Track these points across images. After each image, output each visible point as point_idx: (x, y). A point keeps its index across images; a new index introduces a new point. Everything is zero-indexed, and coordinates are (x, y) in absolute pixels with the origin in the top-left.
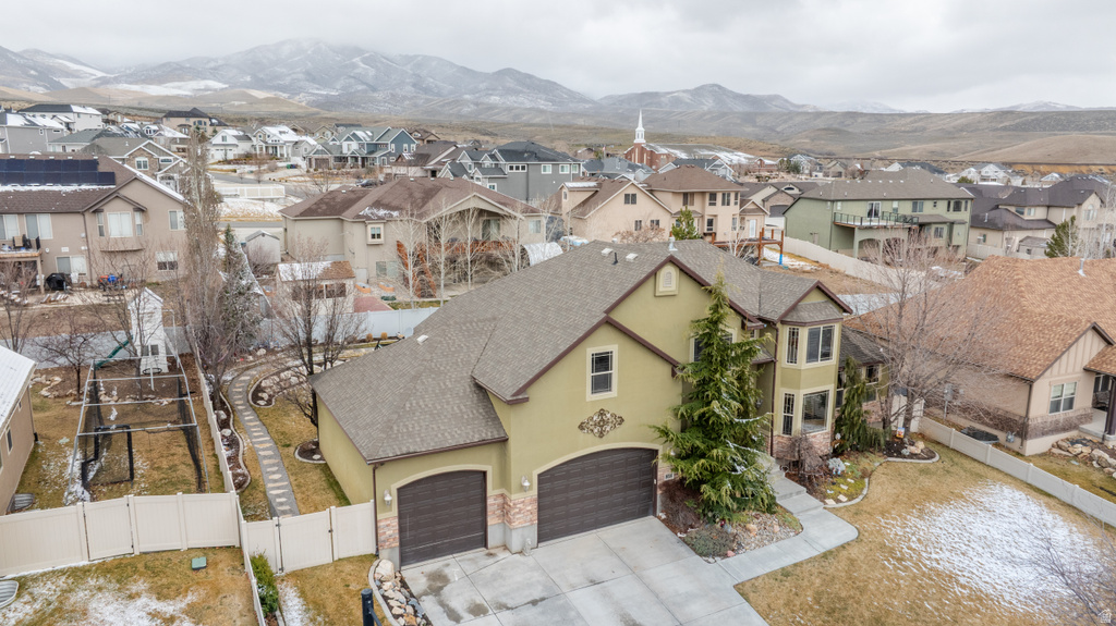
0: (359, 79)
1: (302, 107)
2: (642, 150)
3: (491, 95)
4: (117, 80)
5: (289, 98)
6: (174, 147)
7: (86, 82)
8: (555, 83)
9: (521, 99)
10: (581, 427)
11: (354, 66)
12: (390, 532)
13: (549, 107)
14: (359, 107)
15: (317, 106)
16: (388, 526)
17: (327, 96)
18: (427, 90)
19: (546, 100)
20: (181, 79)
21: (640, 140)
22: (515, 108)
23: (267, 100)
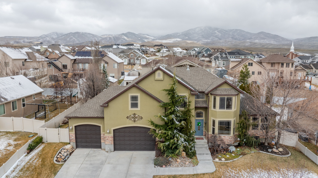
0: (216, 37)
1: (200, 45)
2: (293, 54)
3: (256, 40)
4: (156, 39)
5: (197, 42)
6: (152, 53)
7: (150, 40)
8: (278, 36)
9: (265, 41)
10: (127, 118)
11: (215, 33)
12: (73, 138)
13: (275, 43)
14: (215, 44)
15: (204, 45)
16: (72, 136)
17: (207, 42)
18: (236, 39)
19: (274, 41)
20: (170, 38)
21: (292, 50)
22: (263, 43)
23: (191, 43)
